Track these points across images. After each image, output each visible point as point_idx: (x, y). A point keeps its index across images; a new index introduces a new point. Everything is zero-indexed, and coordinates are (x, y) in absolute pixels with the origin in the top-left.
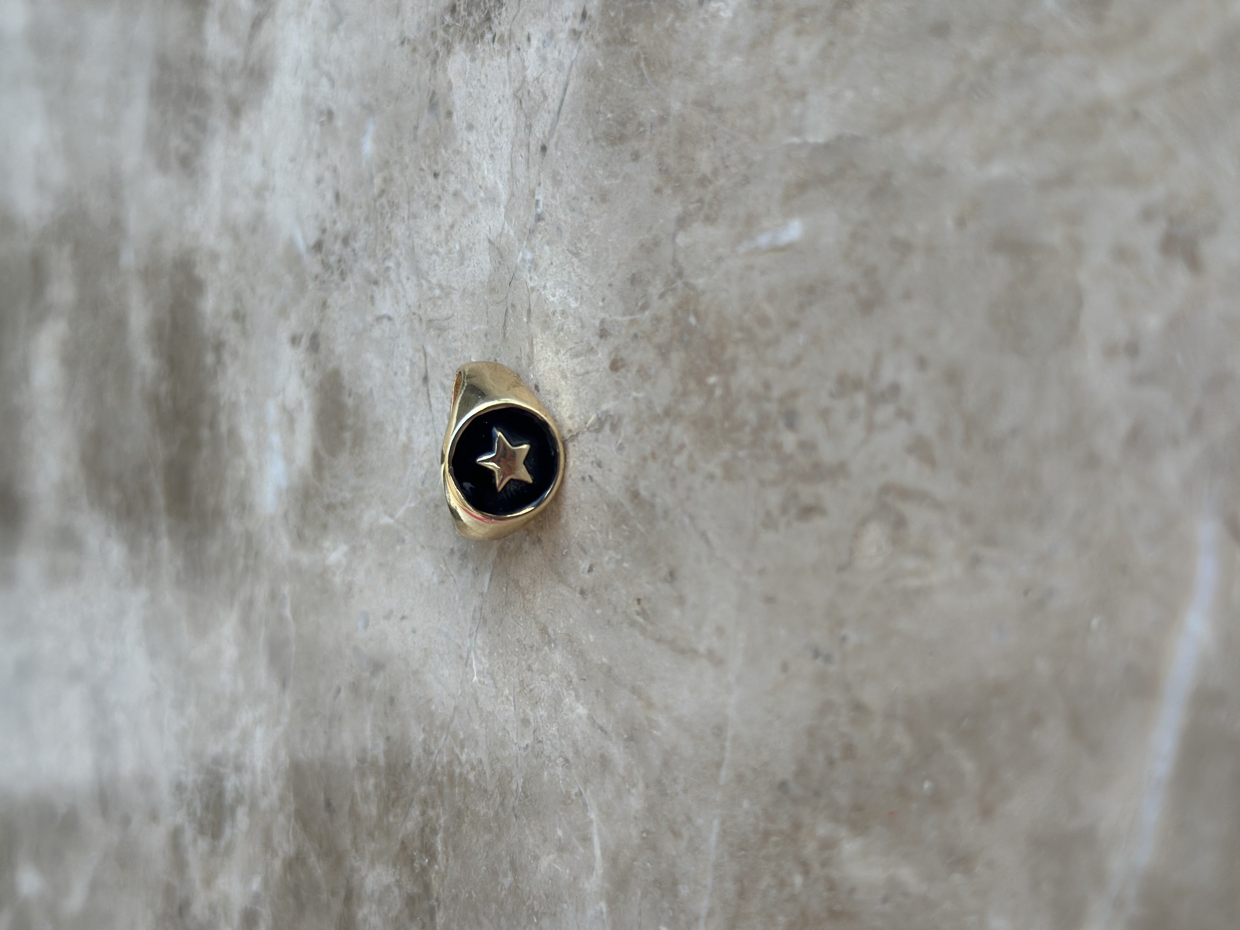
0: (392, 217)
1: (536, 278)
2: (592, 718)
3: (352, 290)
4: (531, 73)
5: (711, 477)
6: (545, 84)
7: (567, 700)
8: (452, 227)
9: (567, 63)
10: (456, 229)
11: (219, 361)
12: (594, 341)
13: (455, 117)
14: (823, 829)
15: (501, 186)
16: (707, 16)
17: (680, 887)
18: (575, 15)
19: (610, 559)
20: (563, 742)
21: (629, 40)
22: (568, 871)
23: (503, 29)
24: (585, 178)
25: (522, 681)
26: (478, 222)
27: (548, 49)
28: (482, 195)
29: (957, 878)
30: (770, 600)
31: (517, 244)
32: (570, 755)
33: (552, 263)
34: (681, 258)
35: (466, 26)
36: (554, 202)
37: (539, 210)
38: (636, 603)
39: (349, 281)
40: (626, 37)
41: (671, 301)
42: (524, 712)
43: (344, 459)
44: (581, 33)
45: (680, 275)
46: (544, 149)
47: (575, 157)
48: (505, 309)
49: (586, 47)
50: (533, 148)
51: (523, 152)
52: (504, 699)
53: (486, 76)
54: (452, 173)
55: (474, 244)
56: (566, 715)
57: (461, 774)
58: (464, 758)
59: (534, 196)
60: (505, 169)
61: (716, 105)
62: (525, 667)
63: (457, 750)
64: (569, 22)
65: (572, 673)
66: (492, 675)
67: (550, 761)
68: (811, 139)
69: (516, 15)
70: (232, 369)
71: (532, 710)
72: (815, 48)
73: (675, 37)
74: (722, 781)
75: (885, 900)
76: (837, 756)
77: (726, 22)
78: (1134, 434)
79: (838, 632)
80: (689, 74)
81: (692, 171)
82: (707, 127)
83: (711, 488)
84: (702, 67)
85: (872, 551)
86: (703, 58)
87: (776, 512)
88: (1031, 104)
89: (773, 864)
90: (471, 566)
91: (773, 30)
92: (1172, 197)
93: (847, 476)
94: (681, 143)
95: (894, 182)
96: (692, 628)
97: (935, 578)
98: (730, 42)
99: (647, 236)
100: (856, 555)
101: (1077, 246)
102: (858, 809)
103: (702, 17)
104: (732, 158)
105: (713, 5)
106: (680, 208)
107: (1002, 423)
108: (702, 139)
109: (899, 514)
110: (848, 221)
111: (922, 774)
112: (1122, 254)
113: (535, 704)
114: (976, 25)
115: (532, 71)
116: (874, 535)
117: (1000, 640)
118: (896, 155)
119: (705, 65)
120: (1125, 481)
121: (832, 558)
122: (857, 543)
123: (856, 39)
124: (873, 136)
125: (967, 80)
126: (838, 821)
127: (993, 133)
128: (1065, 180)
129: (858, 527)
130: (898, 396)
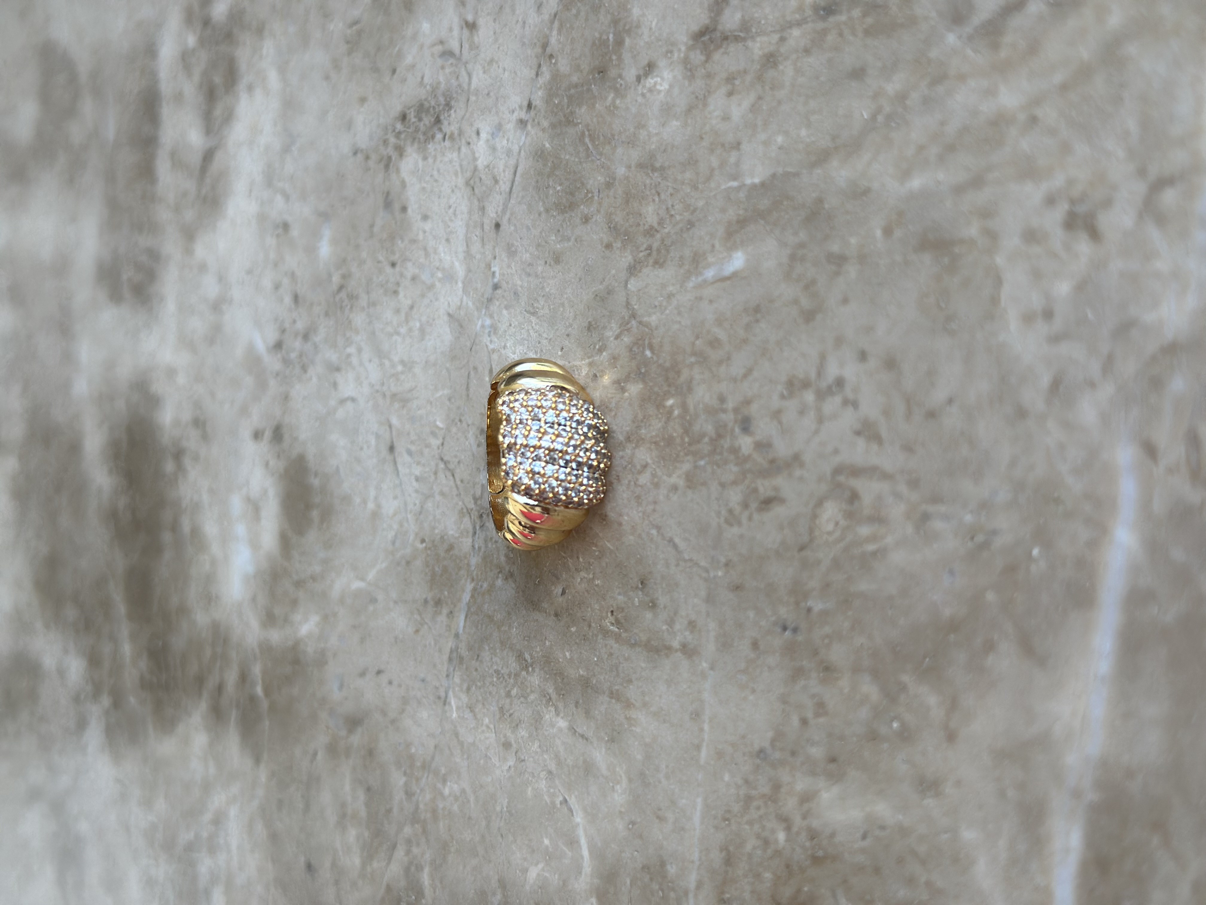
0: (351, 307)
1: (496, 340)
2: (573, 728)
3: (315, 380)
4: (481, 163)
5: (675, 488)
6: (496, 170)
7: (547, 717)
8: (412, 307)
9: (516, 148)
10: (415, 310)
11: (180, 467)
13: (410, 211)
14: (801, 784)
15: (457, 264)
16: (645, 91)
17: (669, 867)
18: (521, 107)
19: (581, 579)
20: (545, 756)
21: (573, 120)
22: (556, 876)
23: (452, 128)
24: (539, 245)
25: (502, 707)
26: (437, 299)
27: (497, 140)
28: (440, 275)
29: (930, 802)
30: (737, 588)
31: (476, 313)
32: (553, 766)
33: (510, 325)
34: (634, 300)
35: (417, 130)
36: (509, 271)
37: (496, 280)
38: (609, 614)
39: (311, 371)
40: (571, 119)
41: (626, 339)
42: (505, 736)
43: (312, 536)
44: (527, 121)
45: (633, 316)
46: (497, 226)
47: (528, 228)
48: (467, 373)
49: (533, 133)
50: (487, 228)
51: (478, 232)
52: (484, 728)
53: (438, 171)
54: (410, 260)
55: (434, 320)
56: (546, 730)
57: (444, 809)
58: (447, 791)
59: (490, 268)
60: (461, 248)
61: (658, 165)
62: (503, 694)
63: (439, 785)
64: (516, 114)
65: (551, 691)
66: (471, 709)
67: (534, 777)
68: (748, 181)
69: (465, 115)
70: (193, 472)
71: (513, 732)
72: (746, 104)
73: (615, 112)
74: (702, 761)
75: (864, 837)
76: (810, 715)
77: (663, 94)
78: (1056, 385)
79: (803, 604)
80: (631, 142)
81: (639, 225)
82: (651, 184)
83: (675, 498)
84: (643, 134)
85: (830, 527)
86: (644, 126)
87: (738, 509)
88: (943, 124)
89: (756, 827)
90: (445, 611)
91: (706, 94)
92: (1071, 182)
93: (802, 465)
94: (627, 202)
95: (826, 206)
96: (664, 627)
97: (889, 540)
98: (667, 110)
99: (601, 287)
100: (817, 533)
101: (992, 236)
102: (833, 760)
103: (640, 93)
104: (676, 207)
105: (650, 82)
106: (630, 258)
107: (939, 395)
108: (647, 195)
109: (852, 490)
110: (786, 245)
111: (890, 716)
112: (1031, 236)
113: (516, 726)
114: (889, 65)
115: (483, 160)
116: (831, 512)
117: (952, 583)
118: (826, 183)
119: (646, 132)
120: (1051, 425)
121: (793, 540)
122: (816, 523)
123: (783, 92)
124: (804, 171)
125: (884, 112)
126: (815, 775)
127: (911, 152)
128: (976, 182)
129: (815, 507)
130: (843, 387)
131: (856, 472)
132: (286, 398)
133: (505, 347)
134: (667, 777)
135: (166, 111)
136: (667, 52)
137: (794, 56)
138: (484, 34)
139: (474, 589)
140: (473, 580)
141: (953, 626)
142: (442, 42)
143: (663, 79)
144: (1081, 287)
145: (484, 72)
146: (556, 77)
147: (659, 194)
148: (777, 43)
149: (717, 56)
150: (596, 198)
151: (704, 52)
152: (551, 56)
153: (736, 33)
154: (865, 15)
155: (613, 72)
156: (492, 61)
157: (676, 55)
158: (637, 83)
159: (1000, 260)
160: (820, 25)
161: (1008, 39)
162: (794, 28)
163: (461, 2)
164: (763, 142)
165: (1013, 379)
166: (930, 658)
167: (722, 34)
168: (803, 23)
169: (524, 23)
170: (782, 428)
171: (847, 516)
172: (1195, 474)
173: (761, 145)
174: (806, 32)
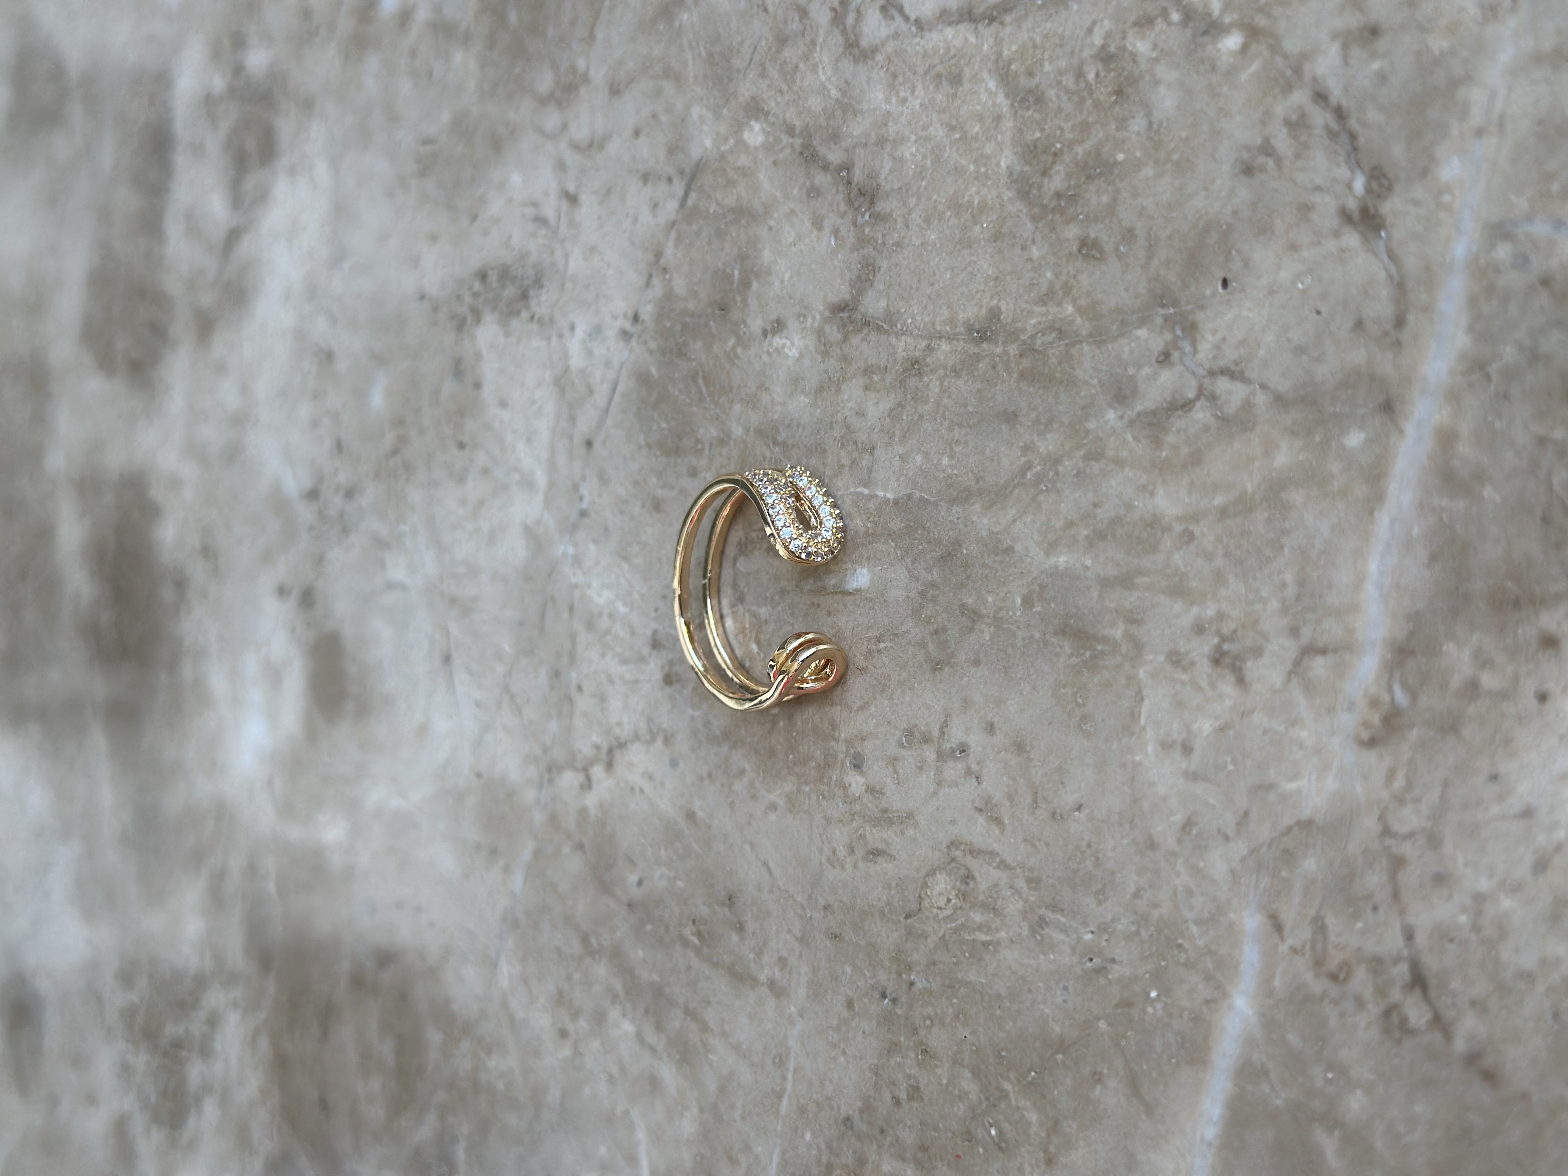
0: (407, 479)
1: (580, 574)
2: (641, 1036)
3: (357, 549)
4: (574, 364)
5: (773, 807)
6: (591, 378)
7: (612, 1014)
8: (481, 503)
9: (616, 362)
10: (485, 507)
11: (182, 599)
12: (646, 650)
13: (484, 390)
14: (888, 1166)
15: (538, 472)
16: (771, 351)
18: (625, 316)
19: (662, 875)
20: (607, 1058)
21: (686, 354)
23: (542, 311)
24: (636, 483)
25: (560, 990)
26: (511, 504)
27: (595, 344)
28: (517, 477)
30: (835, 937)
31: (557, 536)
32: (615, 1071)
33: (598, 563)
34: (742, 583)
35: (499, 298)
36: (600, 501)
37: (584, 505)
38: (691, 922)
39: (353, 538)
40: (683, 350)
42: (562, 1022)
43: (345, 729)
44: (632, 334)
45: (741, 600)
47: (625, 460)
48: (543, 601)
49: (638, 351)
50: (576, 441)
51: (566, 442)
52: (539, 1006)
53: (522, 355)
54: (482, 448)
55: (507, 527)
56: (610, 1029)
57: (487, 1082)
58: (491, 1064)
59: (577, 490)
60: (545, 455)
61: (780, 438)
62: (564, 975)
63: (483, 1056)
64: (619, 321)
65: (618, 988)
66: (525, 980)
67: (592, 1075)
68: (881, 494)
69: (558, 301)
70: (199, 610)
71: (572, 1020)
72: (885, 405)
73: (736, 361)
74: (783, 1112)
76: (903, 1096)
77: (791, 360)
78: (1187, 826)
79: (904, 976)
80: (752, 402)
82: (772, 458)
83: (773, 817)
84: (765, 399)
85: (942, 904)
86: (768, 390)
87: (842, 852)
88: (1095, 505)
90: (501, 863)
91: (841, 379)
92: (1221, 616)
93: (916, 826)
95: (965, 551)
96: (751, 956)
97: (1003, 934)
98: (796, 382)
100: (926, 904)
101: (1137, 645)
102: (924, 1149)
103: (765, 349)
105: (778, 341)
106: (741, 533)
107: (1068, 798)
109: (968, 869)
110: (917, 579)
111: (989, 1122)
112: (1176, 659)
113: (575, 1014)
114: (1043, 421)
115: (576, 361)
116: (943, 886)
117: (1065, 1001)
118: (966, 526)
119: (769, 397)
120: (1180, 866)
121: (901, 903)
122: (926, 892)
123: (926, 407)
124: (943, 504)
125: (1034, 470)
126: (903, 1160)
127: (1059, 524)
128: (1126, 581)
129: (927, 875)
130: (968, 755)
131: (974, 852)
132: (320, 560)
133: (589, 586)
134: (743, 1118)
135: (181, 160)
136: (799, 315)
137: (941, 372)
138: (586, 214)
139: (537, 849)
140: (536, 838)
141: (1062, 1046)
142: (535, 205)
143: (793, 344)
144: (1222, 730)
145: (585, 259)
146: (669, 295)
148: (924, 350)
149: (855, 340)
150: (707, 452)
151: (842, 331)
152: (665, 270)
153: (881, 324)
154: (1021, 355)
155: (736, 315)
156: (593, 250)
157: (810, 321)
158: (762, 338)
159: (1141, 673)
160: (973, 349)
161: (1170, 439)
162: (944, 340)
163: (561, 166)
164: (900, 456)
165: (1146, 805)
166: (1036, 1072)
167: (863, 317)
168: (953, 339)
169: (635, 220)
170: (898, 779)
171: (960, 895)
172: (1318, 963)
173: (897, 458)
174: (957, 350)
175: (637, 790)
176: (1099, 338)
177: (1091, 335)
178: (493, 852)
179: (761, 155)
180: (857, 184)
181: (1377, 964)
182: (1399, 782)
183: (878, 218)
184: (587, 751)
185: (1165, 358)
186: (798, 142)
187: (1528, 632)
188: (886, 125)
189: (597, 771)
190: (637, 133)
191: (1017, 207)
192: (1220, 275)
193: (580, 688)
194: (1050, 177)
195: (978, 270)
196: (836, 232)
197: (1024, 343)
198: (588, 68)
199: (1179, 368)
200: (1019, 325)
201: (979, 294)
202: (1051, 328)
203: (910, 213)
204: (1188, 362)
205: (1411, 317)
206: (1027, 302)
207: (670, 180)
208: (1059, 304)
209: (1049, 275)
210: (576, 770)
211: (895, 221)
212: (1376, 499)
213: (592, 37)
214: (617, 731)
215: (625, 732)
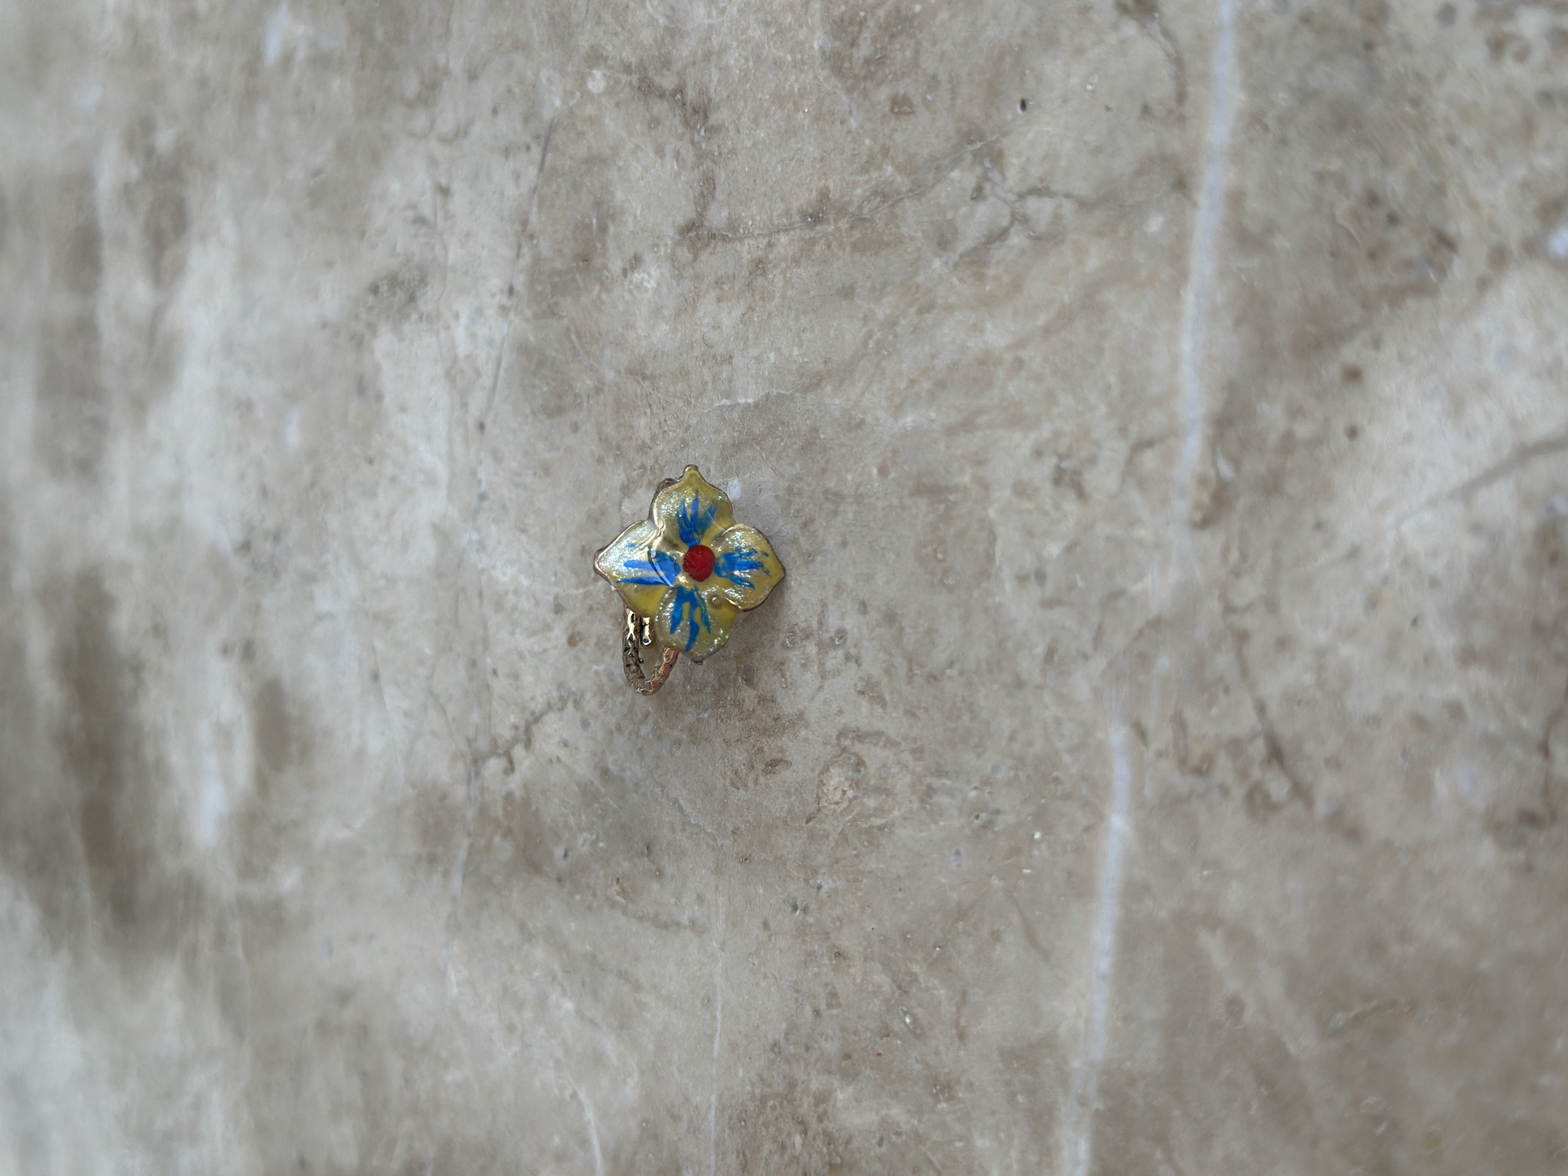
0: (326, 507)
1: (485, 558)
2: (581, 1011)
3: (288, 589)
4: (461, 352)
5: (677, 743)
6: (477, 361)
7: (553, 997)
8: (392, 513)
9: (498, 339)
10: (396, 515)
11: (140, 683)
12: (550, 617)
13: (386, 400)
14: (817, 1082)
15: (440, 467)
16: (632, 287)
17: (684, 1172)
18: (502, 291)
19: (585, 841)
20: (552, 1042)
21: (558, 314)
23: (429, 308)
24: (526, 454)
25: (505, 985)
26: (419, 506)
27: (478, 326)
28: (421, 477)
29: (943, 1105)
30: (746, 859)
31: (462, 525)
33: (500, 543)
35: (390, 306)
36: (496, 480)
37: (483, 488)
38: (615, 882)
39: (284, 579)
40: (556, 311)
42: (509, 1018)
43: (291, 774)
44: (509, 308)
47: (515, 433)
48: (455, 594)
49: (516, 322)
50: (470, 427)
51: (461, 430)
52: (487, 1007)
53: (416, 356)
54: (389, 458)
55: (417, 530)
56: (553, 1013)
57: (446, 1099)
58: (449, 1079)
59: (475, 475)
60: (444, 448)
61: (648, 373)
62: (506, 969)
63: (441, 1072)
64: (497, 298)
65: (555, 968)
66: (472, 984)
67: (541, 1065)
68: (742, 401)
69: (442, 294)
70: (155, 690)
71: (517, 1013)
72: (737, 313)
73: (603, 308)
74: (715, 1054)
75: (880, 1144)
76: (823, 1007)
77: (650, 292)
78: (1049, 655)
79: (811, 882)
80: (620, 344)
81: (631, 439)
82: (642, 394)
83: (678, 753)
84: (631, 336)
85: (838, 796)
86: (633, 327)
87: (743, 770)
88: (933, 357)
89: (772, 1130)
90: (440, 869)
91: (696, 298)
92: (1057, 434)
93: (807, 726)
94: (618, 412)
95: (822, 436)
96: (673, 900)
97: (896, 813)
98: (656, 312)
99: (593, 506)
100: (824, 803)
101: (985, 485)
102: (847, 1056)
103: (627, 288)
104: (669, 422)
105: (637, 277)
106: (623, 476)
107: (940, 657)
108: (639, 406)
109: (858, 756)
110: (783, 477)
111: (902, 1010)
112: (1022, 490)
113: (520, 1007)
114: (878, 287)
115: (463, 348)
116: (837, 779)
117: (959, 866)
118: (820, 411)
119: (634, 335)
120: (1047, 698)
121: (801, 808)
122: (823, 791)
123: (773, 303)
124: (798, 394)
125: (875, 337)
126: (830, 1073)
127: (903, 385)
128: (968, 425)
129: (822, 773)
130: (845, 641)
131: (861, 736)
132: (256, 609)
133: (494, 567)
134: (680, 1072)
135: (108, 254)
136: (653, 245)
137: (783, 265)
138: (459, 202)
139: (472, 846)
140: (469, 835)
141: (962, 913)
142: (413, 206)
143: (650, 275)
144: (1069, 549)
145: (462, 246)
146: (537, 259)
147: (650, 406)
148: (766, 248)
149: (704, 256)
151: (691, 250)
152: (532, 237)
153: (725, 233)
154: (852, 228)
155: (597, 262)
156: (468, 235)
157: (662, 249)
158: (623, 278)
159: (992, 514)
160: (809, 234)
161: (991, 272)
162: (782, 233)
163: (433, 162)
164: (756, 358)
165: (1010, 645)
166: (940, 947)
167: (709, 231)
168: (790, 229)
169: (502, 194)
170: (786, 682)
171: (854, 785)
172: (1182, 761)
173: (753, 361)
174: (794, 240)
175: (555, 760)
176: (918, 191)
177: (911, 190)
178: (432, 860)
179: (604, 100)
180: (691, 103)
181: (1235, 746)
182: (1234, 556)
183: (713, 131)
184: (507, 734)
185: (978, 194)
186: (635, 78)
187: (1333, 371)
188: (710, 39)
189: (518, 752)
190: (495, 111)
191: (832, 84)
192: (1017, 97)
193: (495, 672)
194: (859, 46)
195: (805, 155)
196: (677, 156)
197: (853, 215)
198: (448, 62)
199: (992, 199)
200: (846, 199)
201: (809, 178)
202: (875, 193)
203: (739, 119)
204: (1000, 193)
205: (1191, 89)
206: (852, 174)
207: (528, 148)
208: (880, 168)
209: (867, 142)
210: (499, 756)
211: (727, 129)
212: (1182, 275)
213: (448, 31)
214: (532, 706)
215: (538, 705)
